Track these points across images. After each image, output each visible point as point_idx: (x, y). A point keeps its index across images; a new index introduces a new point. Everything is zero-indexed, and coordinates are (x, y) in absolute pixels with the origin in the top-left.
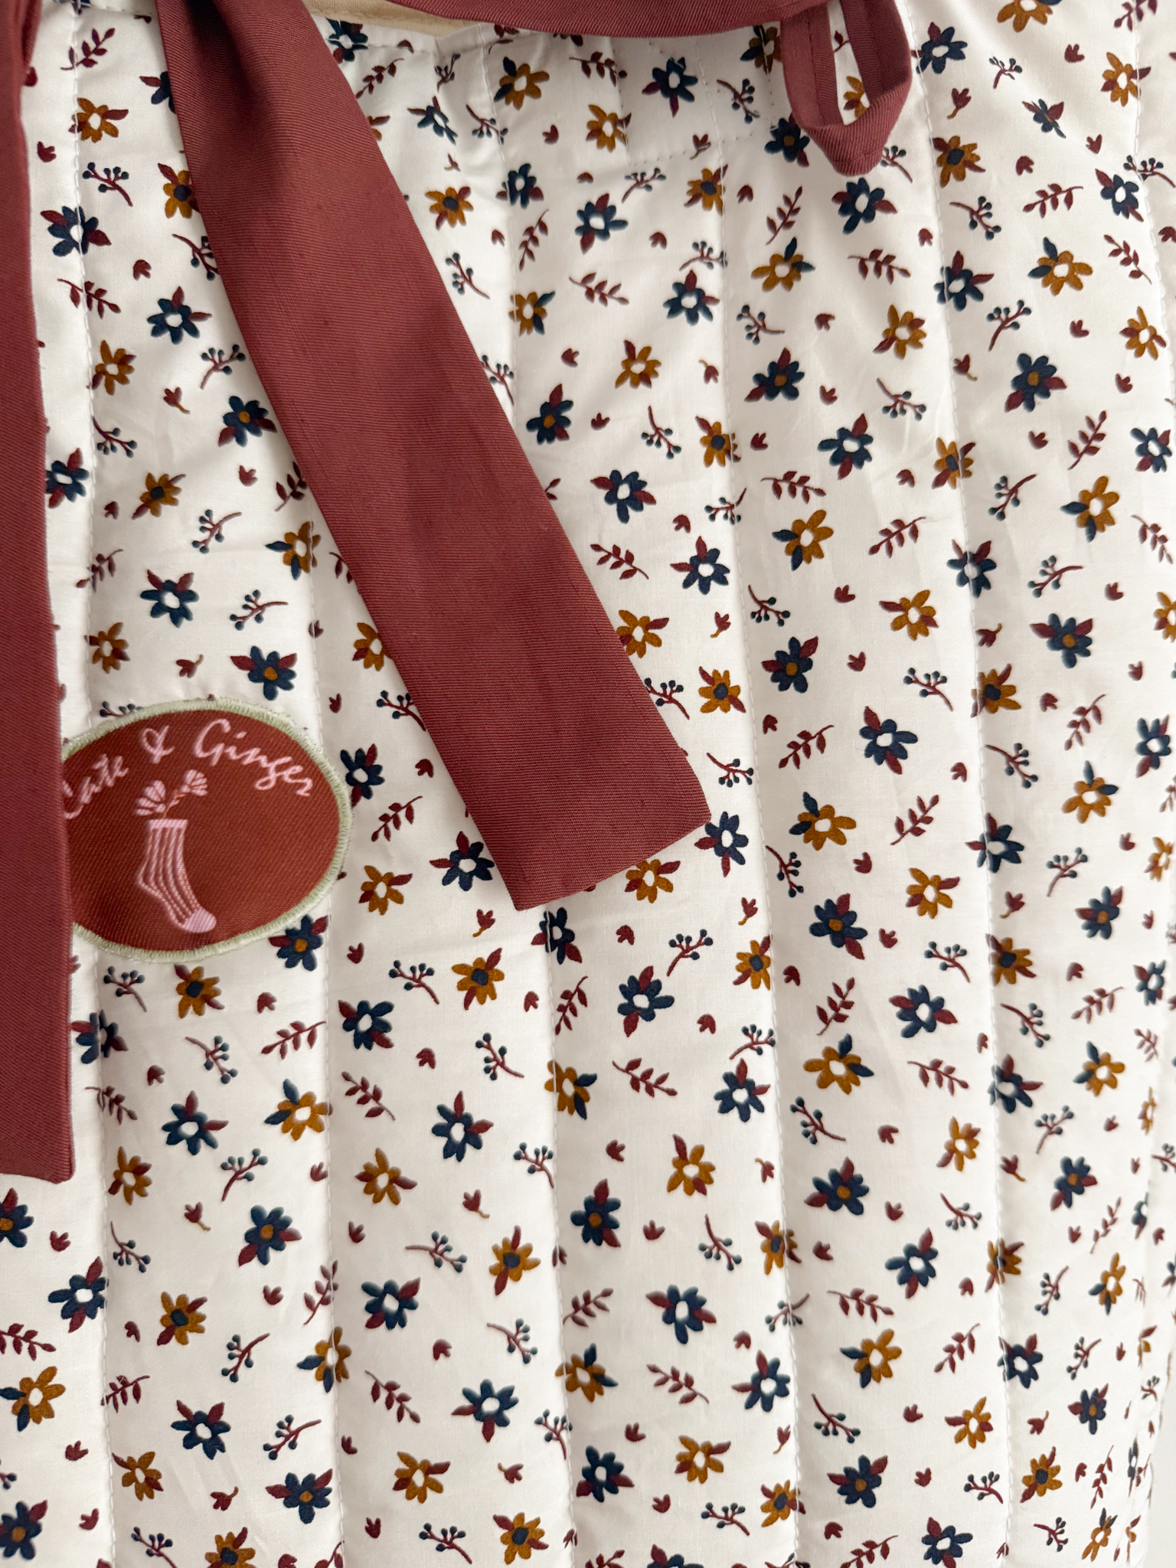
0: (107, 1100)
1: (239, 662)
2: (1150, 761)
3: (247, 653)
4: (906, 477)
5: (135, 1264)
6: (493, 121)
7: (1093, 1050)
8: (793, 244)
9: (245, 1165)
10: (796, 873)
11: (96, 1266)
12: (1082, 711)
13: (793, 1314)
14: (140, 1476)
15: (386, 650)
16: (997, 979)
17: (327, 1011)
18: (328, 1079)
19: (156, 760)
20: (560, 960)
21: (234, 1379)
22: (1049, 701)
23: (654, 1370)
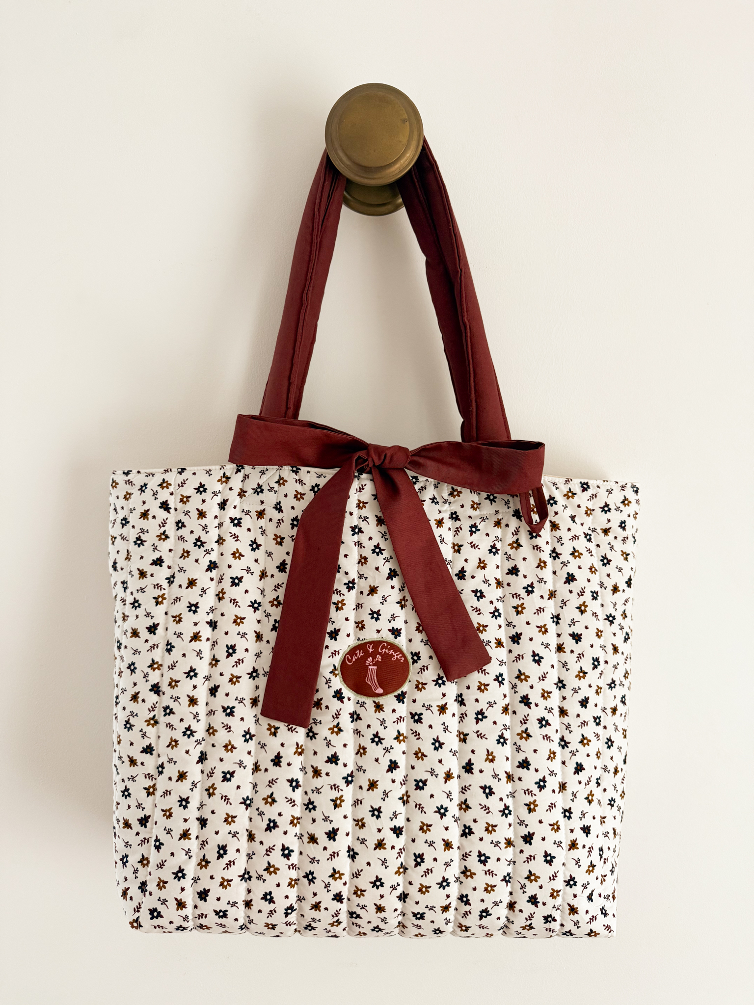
0: (356, 732)
1: (390, 630)
2: (595, 667)
3: (391, 628)
4: (542, 597)
5: (362, 771)
6: (448, 500)
7: (583, 736)
8: (518, 540)
9: (389, 749)
10: (516, 688)
11: (352, 772)
12: (579, 654)
13: (512, 795)
14: (360, 823)
15: (423, 629)
16: (560, 717)
17: (407, 714)
18: (407, 730)
19: (370, 652)
20: (461, 706)
21: (384, 800)
22: (572, 651)
23: (480, 805)
